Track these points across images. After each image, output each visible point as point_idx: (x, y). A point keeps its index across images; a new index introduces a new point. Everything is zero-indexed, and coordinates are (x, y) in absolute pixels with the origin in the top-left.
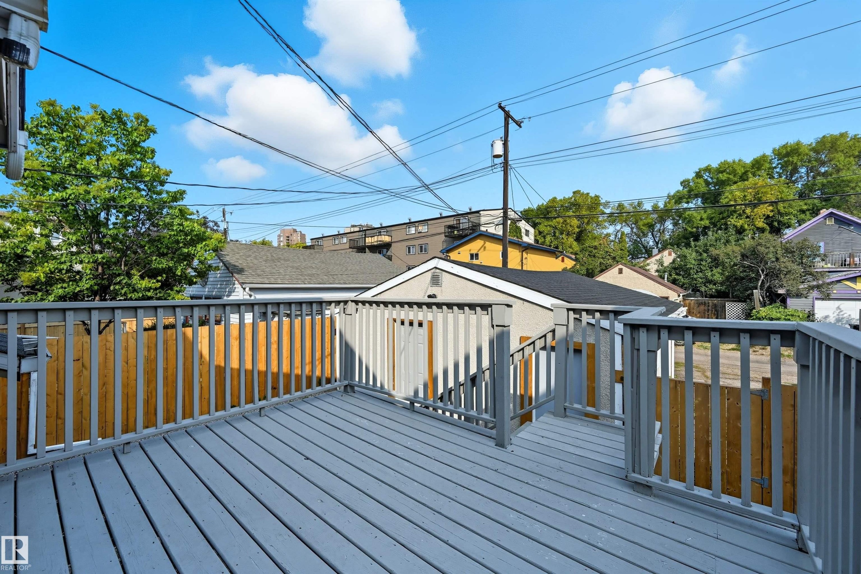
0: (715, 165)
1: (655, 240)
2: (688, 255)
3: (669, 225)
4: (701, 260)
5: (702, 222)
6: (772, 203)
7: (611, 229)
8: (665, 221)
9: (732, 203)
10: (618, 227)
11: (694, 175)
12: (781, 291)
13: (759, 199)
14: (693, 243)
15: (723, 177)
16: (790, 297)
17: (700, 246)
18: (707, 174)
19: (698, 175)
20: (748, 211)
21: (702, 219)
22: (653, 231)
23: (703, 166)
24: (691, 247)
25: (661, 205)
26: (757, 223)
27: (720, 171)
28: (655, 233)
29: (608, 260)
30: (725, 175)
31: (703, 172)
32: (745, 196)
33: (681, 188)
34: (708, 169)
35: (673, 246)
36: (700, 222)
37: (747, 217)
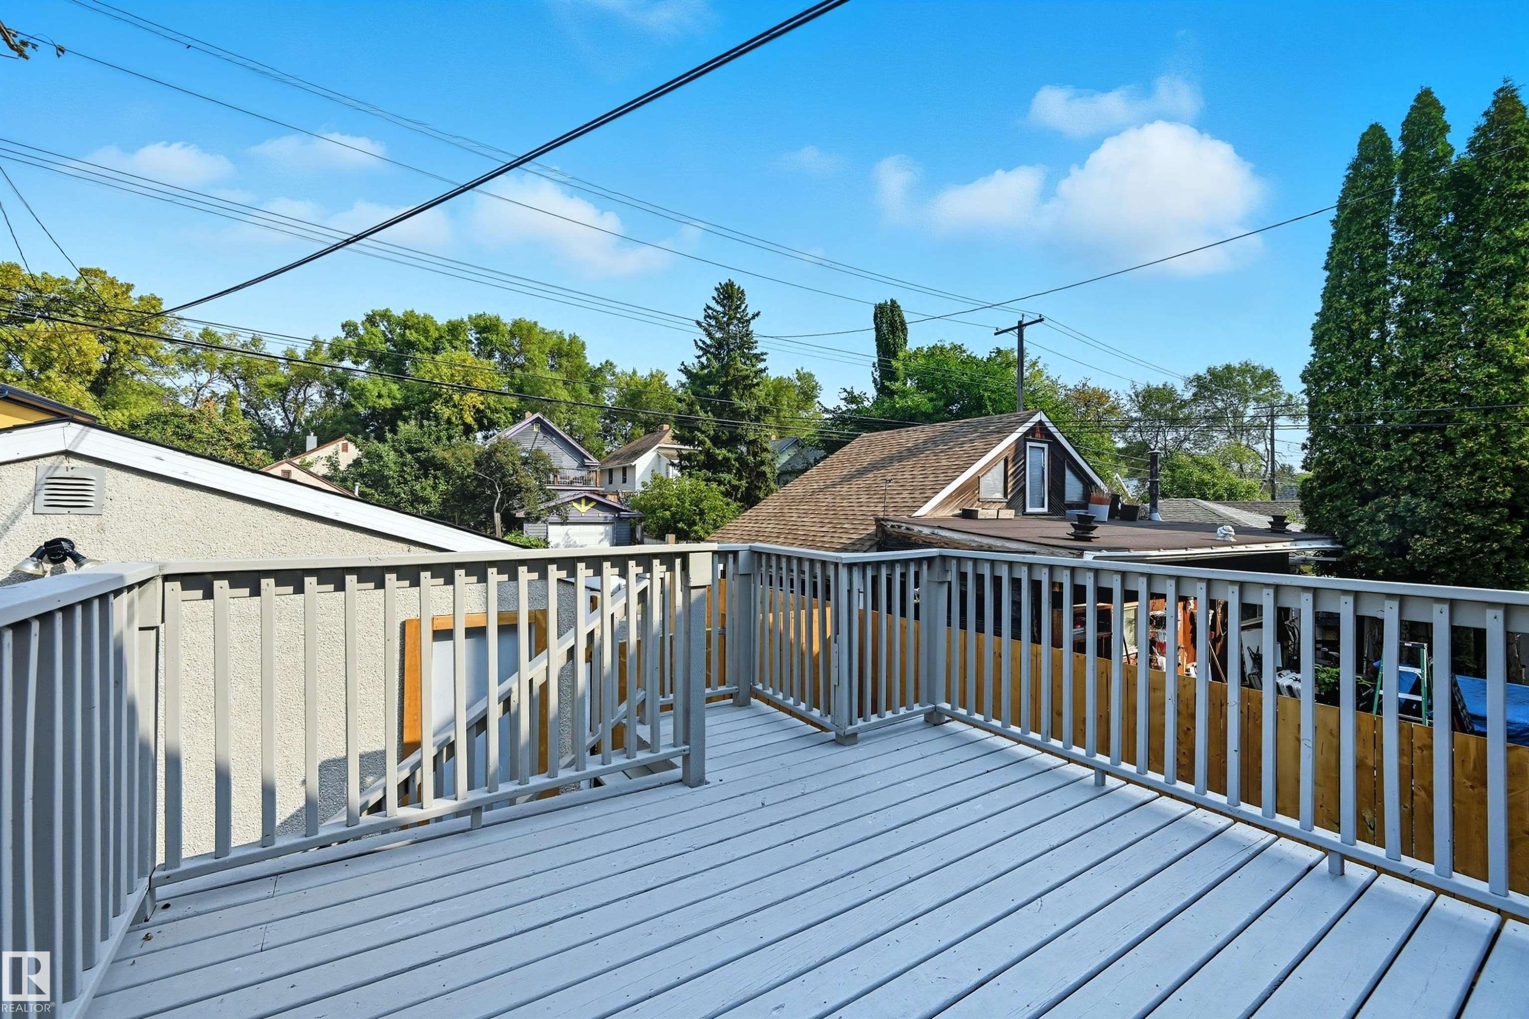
0: (398, 312)
1: (286, 416)
2: (384, 454)
3: (315, 393)
4: (404, 464)
5: (381, 402)
6: (482, 392)
7: (186, 379)
8: (309, 385)
9: (437, 381)
10: (203, 378)
11: (364, 318)
12: (520, 514)
13: (468, 383)
14: (389, 436)
15: (411, 335)
16: (529, 522)
17: (399, 441)
18: (385, 323)
19: (371, 320)
20: (456, 397)
21: (380, 396)
22: (285, 401)
23: (380, 307)
24: (386, 441)
25: (300, 353)
26: (466, 416)
27: (405, 324)
28: (286, 405)
29: (226, 449)
30: (414, 334)
31: (378, 318)
32: (452, 375)
33: (343, 335)
34: (385, 315)
35: (356, 436)
36: (377, 400)
37: (455, 406)
